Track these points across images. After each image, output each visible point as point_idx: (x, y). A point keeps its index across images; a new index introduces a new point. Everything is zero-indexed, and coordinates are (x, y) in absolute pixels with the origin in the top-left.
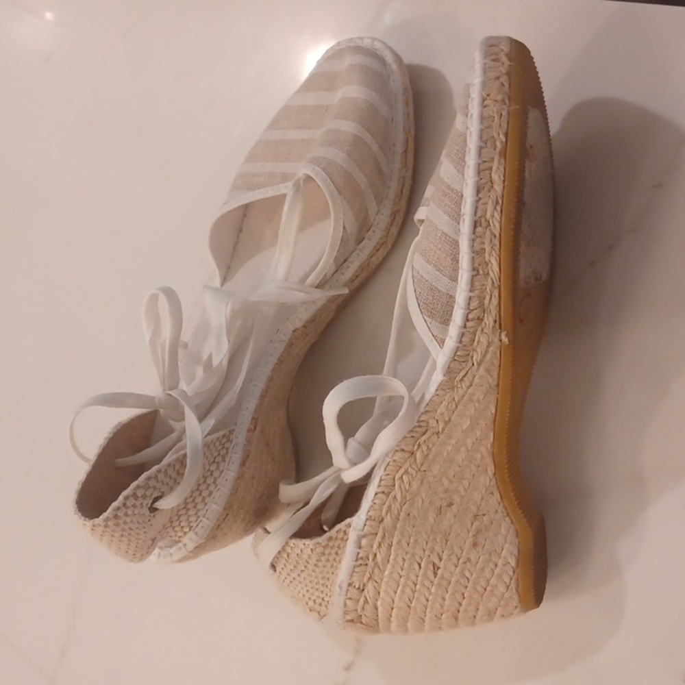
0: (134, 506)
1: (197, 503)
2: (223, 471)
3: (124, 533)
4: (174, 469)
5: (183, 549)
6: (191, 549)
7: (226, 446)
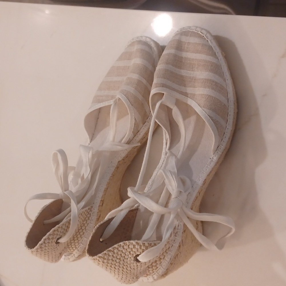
0: (49, 243)
1: (78, 238)
2: (88, 224)
3: (46, 253)
4: (66, 226)
5: (74, 257)
6: (77, 257)
7: (90, 213)
